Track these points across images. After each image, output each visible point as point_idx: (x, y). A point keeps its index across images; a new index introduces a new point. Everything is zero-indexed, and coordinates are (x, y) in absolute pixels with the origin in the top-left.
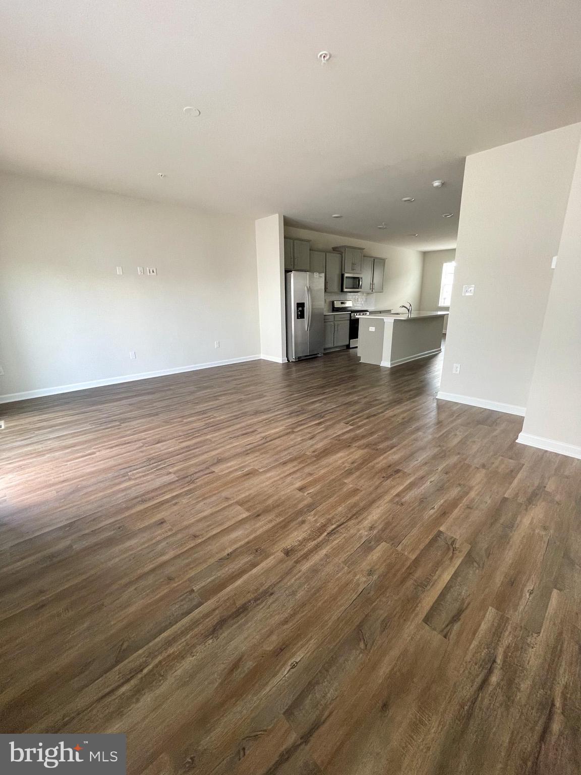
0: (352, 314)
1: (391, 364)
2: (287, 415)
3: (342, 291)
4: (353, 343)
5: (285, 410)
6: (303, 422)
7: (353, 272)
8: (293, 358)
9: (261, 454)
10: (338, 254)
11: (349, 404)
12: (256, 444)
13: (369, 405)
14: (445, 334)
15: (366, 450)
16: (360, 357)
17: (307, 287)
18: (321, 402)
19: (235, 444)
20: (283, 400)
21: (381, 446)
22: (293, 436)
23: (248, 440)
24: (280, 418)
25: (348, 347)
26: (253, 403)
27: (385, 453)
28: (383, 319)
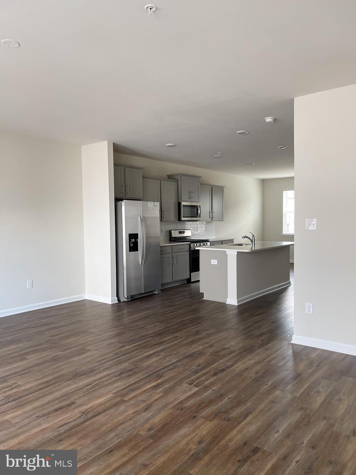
0: (192, 245)
1: (238, 302)
2: (116, 376)
3: (179, 219)
4: (194, 276)
5: (113, 370)
6: (136, 386)
7: (190, 200)
8: (124, 297)
9: (79, 440)
10: (174, 182)
11: (192, 356)
12: (73, 423)
13: (216, 356)
14: (292, 264)
15: (215, 422)
16: (203, 294)
17: (140, 217)
18: (158, 355)
19: (44, 426)
20: (111, 354)
21: (235, 413)
22: (122, 408)
23: (63, 417)
24: (106, 381)
25: (189, 281)
26: (71, 362)
27: (239, 423)
28: (226, 251)
